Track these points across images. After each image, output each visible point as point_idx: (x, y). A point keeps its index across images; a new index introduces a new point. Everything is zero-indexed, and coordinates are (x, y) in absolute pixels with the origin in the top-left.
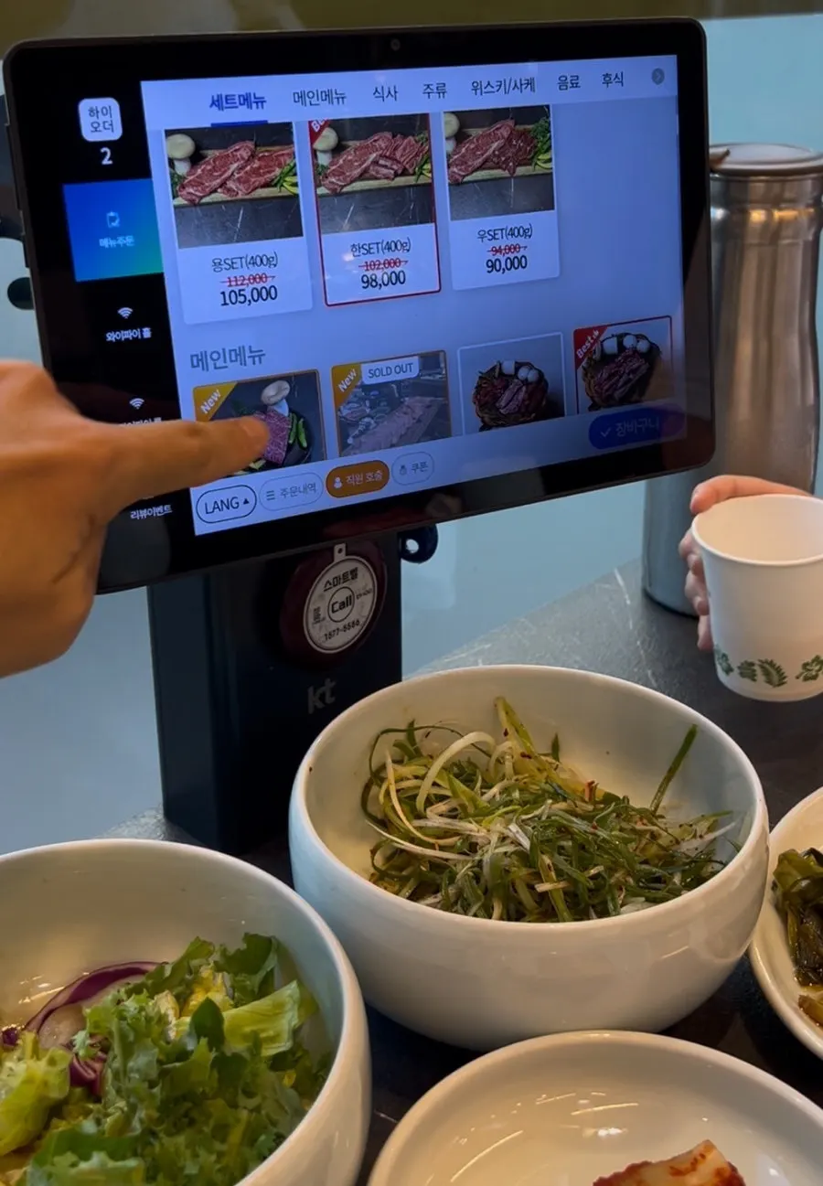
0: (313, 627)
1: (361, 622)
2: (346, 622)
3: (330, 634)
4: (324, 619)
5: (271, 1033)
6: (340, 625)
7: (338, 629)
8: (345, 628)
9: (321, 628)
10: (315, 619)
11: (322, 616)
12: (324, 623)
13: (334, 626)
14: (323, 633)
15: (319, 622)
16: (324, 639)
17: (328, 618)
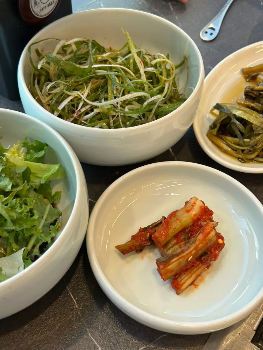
0: (35, 8)
1: (55, 2)
2: (48, 3)
3: (42, 10)
4: (39, 3)
5: (40, 176)
6: (46, 5)
7: (45, 7)
8: (48, 6)
9: (38, 7)
10: (35, 4)
11: (38, 2)
12: (39, 5)
13: (43, 6)
14: (39, 9)
15: (37, 5)
16: (40, 12)
17: (40, 2)
